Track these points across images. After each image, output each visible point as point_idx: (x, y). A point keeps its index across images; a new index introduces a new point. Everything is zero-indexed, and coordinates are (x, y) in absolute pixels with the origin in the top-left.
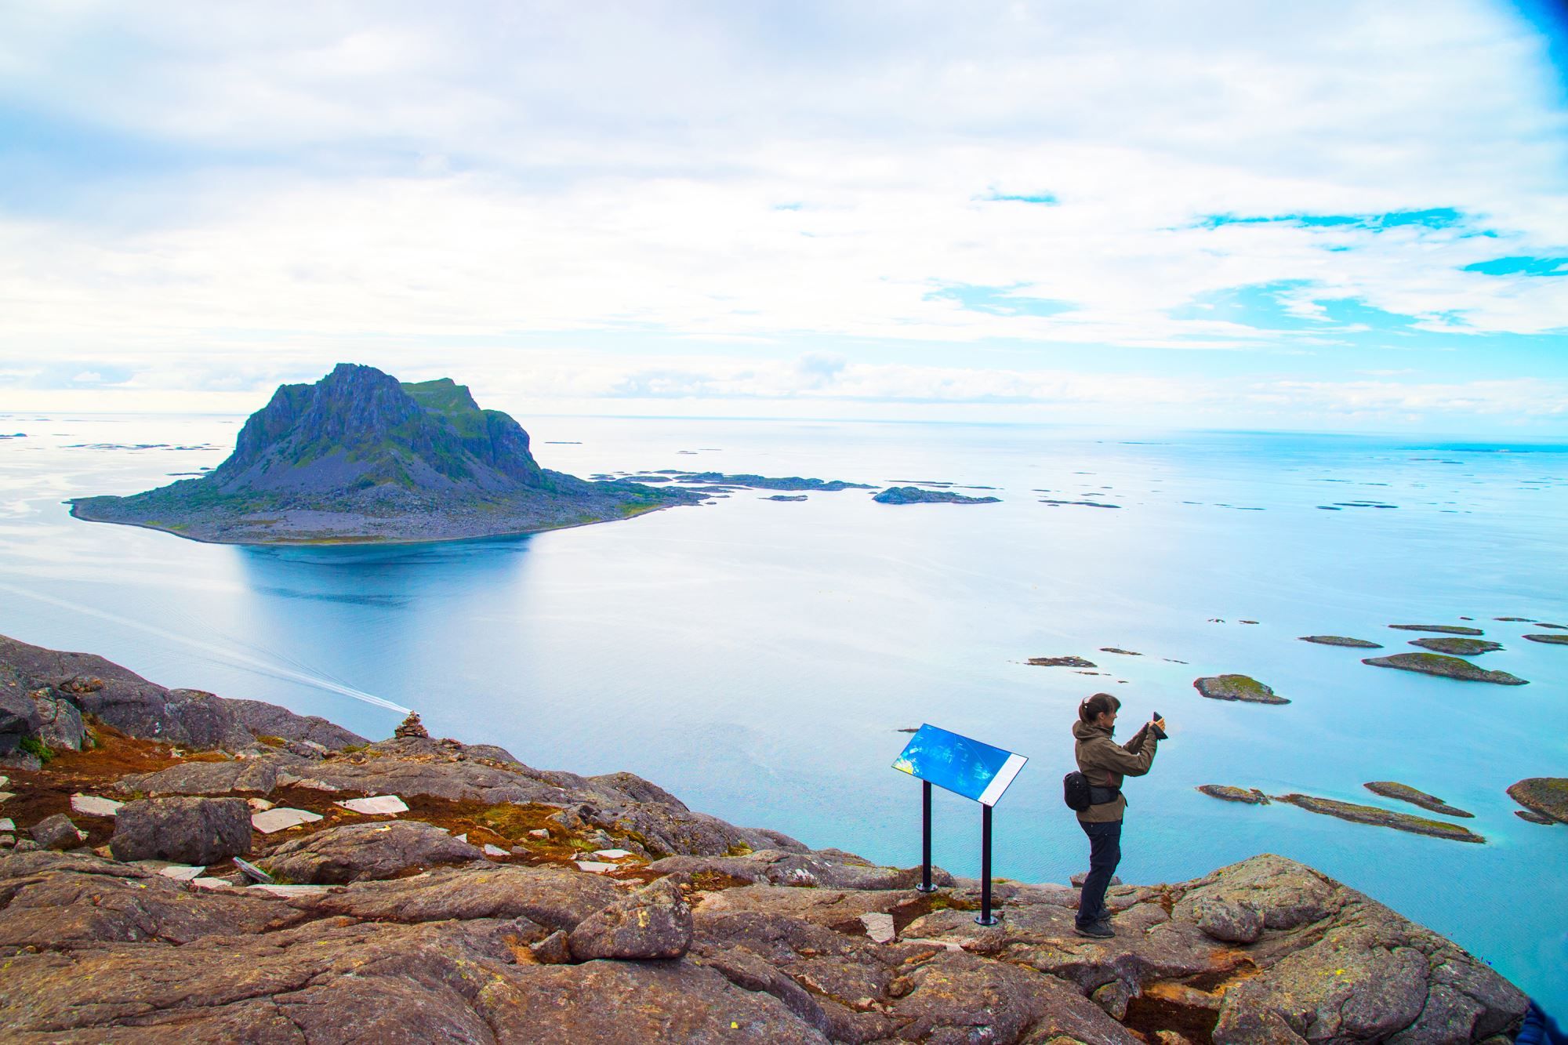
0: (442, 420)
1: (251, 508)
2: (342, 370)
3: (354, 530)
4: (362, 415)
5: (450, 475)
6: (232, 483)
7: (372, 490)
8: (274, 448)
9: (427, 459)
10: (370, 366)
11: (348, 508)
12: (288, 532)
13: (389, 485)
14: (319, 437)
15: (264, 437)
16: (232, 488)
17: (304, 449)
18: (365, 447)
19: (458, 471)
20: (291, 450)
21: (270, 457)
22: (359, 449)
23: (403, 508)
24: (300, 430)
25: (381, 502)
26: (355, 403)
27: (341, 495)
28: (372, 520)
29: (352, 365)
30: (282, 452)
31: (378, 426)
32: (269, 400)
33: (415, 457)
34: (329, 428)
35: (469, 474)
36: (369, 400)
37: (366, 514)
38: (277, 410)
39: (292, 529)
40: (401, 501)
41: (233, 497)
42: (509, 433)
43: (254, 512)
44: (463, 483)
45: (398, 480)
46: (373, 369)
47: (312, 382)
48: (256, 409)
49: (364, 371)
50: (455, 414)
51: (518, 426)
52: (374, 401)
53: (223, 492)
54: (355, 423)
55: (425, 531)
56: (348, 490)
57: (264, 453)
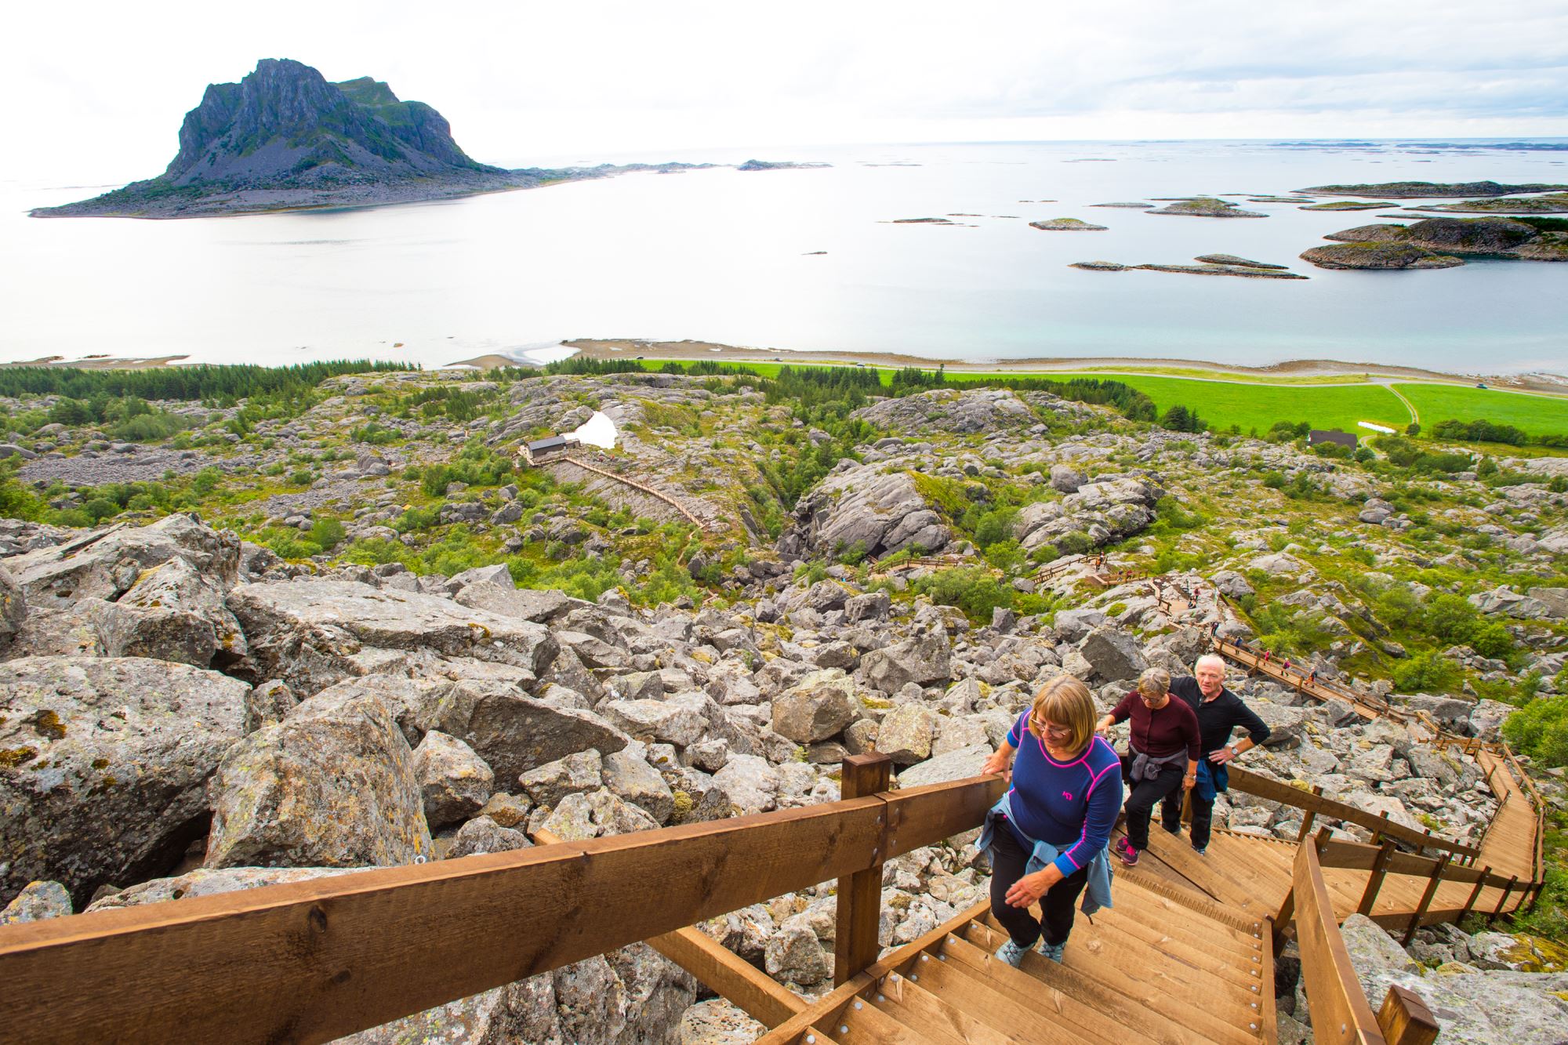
0: (368, 111)
1: (205, 193)
2: (264, 65)
3: (305, 201)
4: (292, 104)
5: (385, 156)
6: (182, 177)
7: (315, 170)
8: (217, 142)
9: (361, 143)
10: (290, 58)
11: (295, 185)
12: (242, 206)
13: (330, 165)
14: (257, 129)
15: (204, 134)
16: (184, 180)
17: (244, 141)
18: (301, 134)
19: (392, 154)
20: (233, 144)
21: (214, 151)
22: (296, 136)
23: (347, 183)
24: (238, 125)
25: (325, 179)
26: (284, 94)
27: (288, 176)
28: (320, 193)
29: (272, 60)
30: (224, 146)
31: (309, 115)
32: (201, 99)
33: (350, 141)
34: (264, 119)
35: (402, 156)
36: (295, 90)
37: (313, 188)
38: (211, 108)
39: (246, 204)
40: (343, 177)
41: (187, 187)
42: (431, 121)
43: (208, 195)
44: (398, 164)
45: (337, 160)
46: (293, 62)
47: (238, 80)
48: (191, 109)
49: (286, 63)
50: (379, 106)
51: (437, 114)
52: (301, 92)
53: (175, 185)
54: (288, 113)
55: (370, 198)
56: (293, 171)
57: (208, 148)
